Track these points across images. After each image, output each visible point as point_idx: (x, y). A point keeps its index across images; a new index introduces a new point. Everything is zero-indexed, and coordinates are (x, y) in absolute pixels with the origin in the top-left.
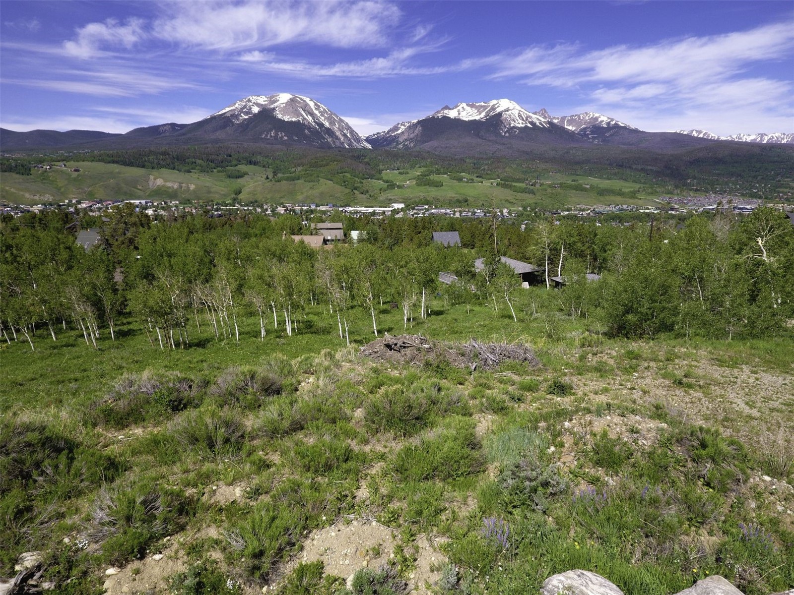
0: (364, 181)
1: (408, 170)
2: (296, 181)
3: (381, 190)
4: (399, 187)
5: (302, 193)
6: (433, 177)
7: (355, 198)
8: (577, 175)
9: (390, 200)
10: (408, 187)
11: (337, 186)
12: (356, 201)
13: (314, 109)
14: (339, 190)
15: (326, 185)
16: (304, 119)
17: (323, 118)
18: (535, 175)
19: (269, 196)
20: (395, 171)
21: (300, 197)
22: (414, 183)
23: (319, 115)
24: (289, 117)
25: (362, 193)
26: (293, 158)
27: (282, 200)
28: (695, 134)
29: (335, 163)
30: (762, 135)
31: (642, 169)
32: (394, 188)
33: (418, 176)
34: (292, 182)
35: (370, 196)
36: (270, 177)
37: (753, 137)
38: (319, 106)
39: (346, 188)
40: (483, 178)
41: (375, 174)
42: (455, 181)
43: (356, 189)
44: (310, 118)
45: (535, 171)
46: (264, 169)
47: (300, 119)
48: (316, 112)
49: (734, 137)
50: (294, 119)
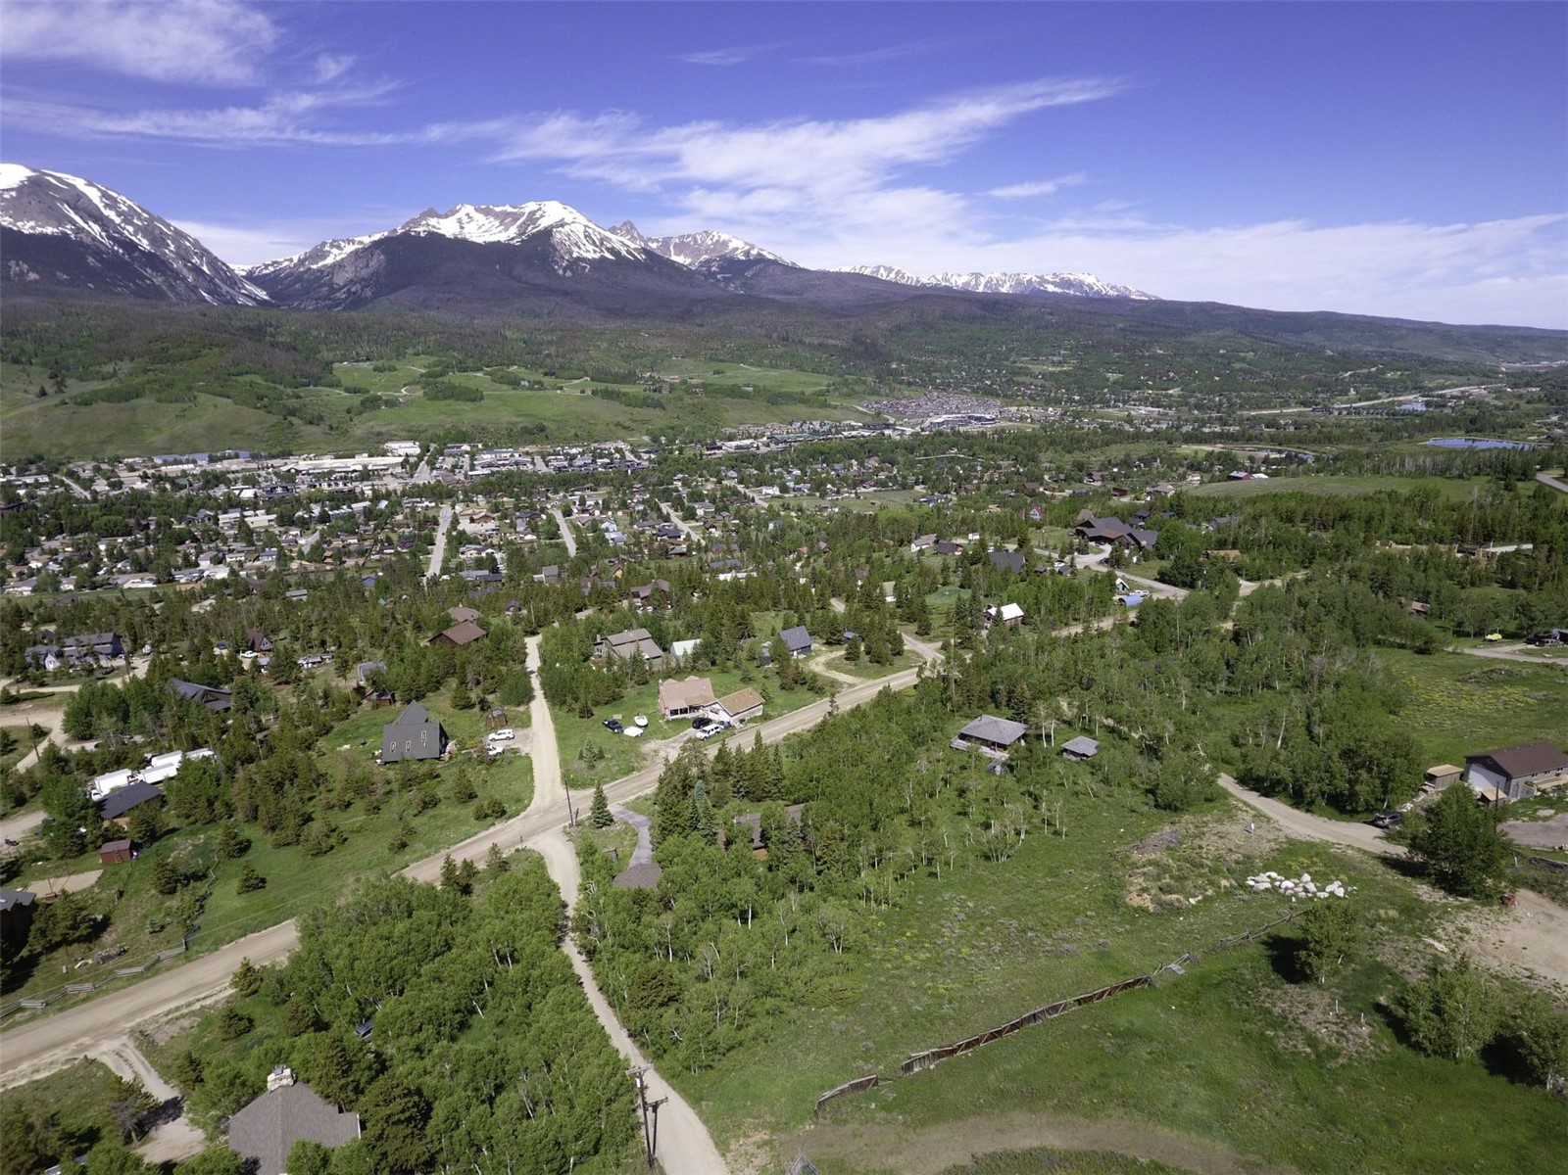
0: (301, 391)
1: (394, 362)
2: (135, 402)
3: (349, 411)
4: (391, 403)
5: (158, 430)
6: (455, 378)
7: (297, 435)
8: (721, 361)
9: (379, 434)
10: (410, 403)
11: (246, 411)
12: (300, 441)
13: (101, 206)
14: (251, 418)
15: (214, 409)
16: (79, 230)
17: (131, 229)
18: (646, 361)
19: (67, 441)
20: (366, 365)
21: (157, 440)
22: (420, 393)
23: (118, 220)
24: (32, 223)
25: (311, 423)
26: (91, 335)
27: (111, 451)
28: (883, 275)
29: (216, 350)
30: (977, 276)
31: (820, 345)
32: (379, 407)
33: (422, 375)
34: (122, 405)
35: (331, 428)
36: (50, 390)
37: (965, 279)
38: (115, 200)
39: (269, 412)
40: (557, 377)
41: (322, 375)
42: (505, 387)
43: (293, 413)
44: (95, 229)
45: (645, 355)
46: (20, 367)
47: (68, 229)
48: (111, 214)
49: (939, 277)
50: (49, 230)
